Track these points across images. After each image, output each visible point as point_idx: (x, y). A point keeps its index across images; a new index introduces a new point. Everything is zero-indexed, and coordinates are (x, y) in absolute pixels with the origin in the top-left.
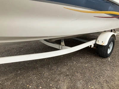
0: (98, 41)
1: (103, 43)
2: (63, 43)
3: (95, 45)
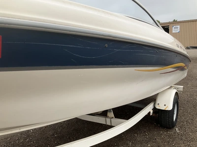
0: (158, 104)
1: (166, 106)
2: (111, 114)
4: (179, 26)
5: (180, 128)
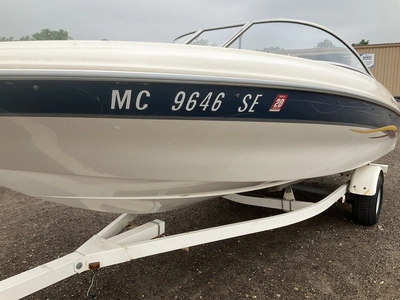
0: (354, 187)
1: (367, 189)
2: (290, 196)
3: (348, 194)
4: (373, 55)
5: (385, 225)
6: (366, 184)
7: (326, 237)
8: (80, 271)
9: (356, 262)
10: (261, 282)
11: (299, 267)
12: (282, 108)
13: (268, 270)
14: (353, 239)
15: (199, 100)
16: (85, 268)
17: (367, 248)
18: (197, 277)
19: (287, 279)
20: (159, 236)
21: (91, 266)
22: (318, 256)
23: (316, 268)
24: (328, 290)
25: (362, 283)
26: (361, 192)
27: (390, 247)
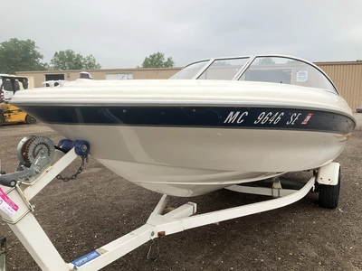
0: (321, 179)
1: (331, 180)
3: (316, 183)
5: (344, 208)
6: (330, 176)
7: (302, 218)
8: (153, 238)
9: (329, 234)
10: (263, 250)
11: (288, 238)
12: (308, 122)
13: (266, 242)
14: (322, 218)
15: (270, 117)
16: (156, 236)
17: (335, 225)
18: (214, 248)
19: (282, 248)
20: (194, 215)
21: (159, 234)
22: (300, 231)
23: (301, 239)
24: (314, 254)
25: (337, 248)
26: (327, 183)
27: (350, 223)
